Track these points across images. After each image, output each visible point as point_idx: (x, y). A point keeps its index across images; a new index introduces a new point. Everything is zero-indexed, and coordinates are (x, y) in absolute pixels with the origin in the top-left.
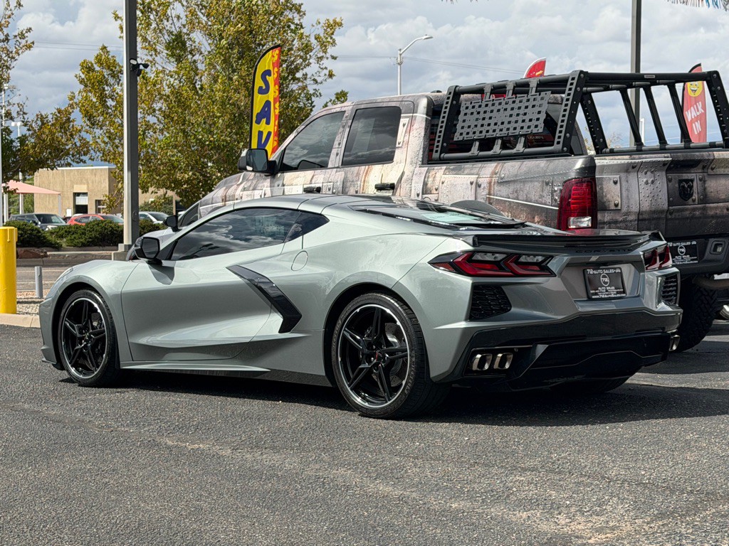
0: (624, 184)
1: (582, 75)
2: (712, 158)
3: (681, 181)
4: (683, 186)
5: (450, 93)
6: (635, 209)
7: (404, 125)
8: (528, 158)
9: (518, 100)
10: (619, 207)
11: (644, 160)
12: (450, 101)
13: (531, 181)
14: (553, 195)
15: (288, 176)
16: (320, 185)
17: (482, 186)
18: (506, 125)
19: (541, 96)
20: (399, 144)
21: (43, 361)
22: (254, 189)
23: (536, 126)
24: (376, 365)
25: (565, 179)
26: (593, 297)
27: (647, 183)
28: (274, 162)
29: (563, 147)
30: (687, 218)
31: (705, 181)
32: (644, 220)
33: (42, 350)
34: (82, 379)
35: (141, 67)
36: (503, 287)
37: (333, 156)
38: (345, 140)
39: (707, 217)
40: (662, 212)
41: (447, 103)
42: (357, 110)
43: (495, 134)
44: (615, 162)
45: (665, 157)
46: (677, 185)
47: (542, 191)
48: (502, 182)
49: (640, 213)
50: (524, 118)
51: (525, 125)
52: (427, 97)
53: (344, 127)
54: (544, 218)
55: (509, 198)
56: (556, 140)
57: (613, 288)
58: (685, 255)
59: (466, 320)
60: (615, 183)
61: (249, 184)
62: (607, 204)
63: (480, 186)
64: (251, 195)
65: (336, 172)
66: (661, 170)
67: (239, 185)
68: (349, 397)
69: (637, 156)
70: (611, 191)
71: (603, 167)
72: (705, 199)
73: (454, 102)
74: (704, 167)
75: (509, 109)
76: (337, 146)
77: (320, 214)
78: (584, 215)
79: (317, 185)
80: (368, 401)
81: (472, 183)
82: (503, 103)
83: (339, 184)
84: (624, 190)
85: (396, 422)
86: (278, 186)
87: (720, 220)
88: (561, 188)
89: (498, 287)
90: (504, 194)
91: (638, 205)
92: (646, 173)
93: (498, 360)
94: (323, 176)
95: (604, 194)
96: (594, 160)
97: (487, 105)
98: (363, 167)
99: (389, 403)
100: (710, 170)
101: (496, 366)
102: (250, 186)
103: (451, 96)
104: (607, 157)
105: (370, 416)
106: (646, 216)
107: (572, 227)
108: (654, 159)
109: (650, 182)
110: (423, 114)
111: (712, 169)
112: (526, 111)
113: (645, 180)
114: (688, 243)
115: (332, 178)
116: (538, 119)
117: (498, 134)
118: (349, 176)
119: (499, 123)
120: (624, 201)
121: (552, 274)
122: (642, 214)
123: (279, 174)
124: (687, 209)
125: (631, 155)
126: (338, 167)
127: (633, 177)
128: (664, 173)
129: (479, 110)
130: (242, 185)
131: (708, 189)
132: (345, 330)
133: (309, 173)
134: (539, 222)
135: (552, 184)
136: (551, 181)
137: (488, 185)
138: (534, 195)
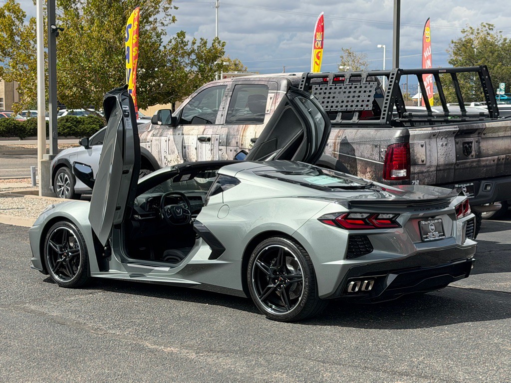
0: (428, 146)
1: (399, 72)
2: (484, 127)
3: (464, 143)
4: (466, 147)
5: (304, 78)
6: (435, 163)
7: (271, 98)
8: (362, 127)
9: (353, 86)
10: (425, 163)
11: (441, 130)
12: (304, 83)
13: (365, 144)
14: (380, 154)
15: (186, 128)
16: (210, 136)
17: (329, 145)
18: (345, 104)
19: (370, 85)
20: (268, 111)
21: (32, 268)
22: (161, 136)
23: (367, 106)
24: (279, 285)
25: (389, 144)
26: (425, 240)
27: (442, 145)
28: (176, 118)
29: (387, 121)
30: (467, 168)
31: (479, 143)
32: (440, 170)
33: (32, 260)
34: (62, 282)
35: (59, 31)
36: (368, 236)
37: (219, 116)
38: (228, 105)
39: (480, 166)
40: (452, 164)
41: (302, 85)
42: (235, 85)
43: (337, 108)
44: (422, 132)
45: (455, 128)
46: (462, 146)
47: (373, 151)
48: (344, 143)
49: (438, 166)
50: (358, 99)
51: (360, 104)
52: (287, 79)
53: (226, 96)
54: (373, 169)
55: (348, 154)
56: (382, 116)
57: (437, 233)
58: (466, 192)
59: (344, 259)
60: (422, 146)
61: (157, 131)
62: (416, 161)
63: (327, 145)
64: (158, 140)
65: (222, 128)
66: (451, 136)
67: (149, 132)
68: (260, 306)
69: (436, 128)
70: (419, 152)
71: (414, 136)
72: (479, 155)
73: (307, 84)
74: (479, 133)
75: (347, 92)
76: (222, 109)
77: (234, 177)
78: (402, 169)
79: (208, 136)
80: (274, 310)
82: (343, 87)
83: (224, 136)
84: (427, 151)
85: (294, 325)
86: (179, 134)
87: (488, 168)
88: (386, 150)
89: (365, 236)
90: (345, 151)
91: (437, 161)
92: (442, 139)
93: (364, 285)
94: (212, 130)
95: (415, 154)
96: (408, 131)
97: (331, 88)
98: (241, 126)
99: (289, 312)
100: (482, 135)
101: (363, 288)
102: (158, 133)
103: (305, 80)
104: (417, 129)
105: (275, 320)
106: (441, 168)
107: (393, 176)
108: (447, 130)
109: (444, 144)
110: (284, 91)
111: (484, 134)
112: (359, 94)
113: (441, 143)
114: (468, 185)
115: (218, 132)
116: (368, 101)
117: (339, 109)
118: (231, 131)
119: (340, 102)
120: (428, 158)
121: (399, 226)
122: (439, 167)
123: (179, 126)
124: (468, 162)
125: (432, 127)
126: (223, 125)
127: (433, 141)
128: (453, 138)
129: (325, 91)
130: (152, 132)
131: (482, 148)
132: (257, 261)
133: (201, 128)
134: (370, 172)
135: (380, 147)
136: (379, 144)
137: (333, 145)
138: (367, 153)
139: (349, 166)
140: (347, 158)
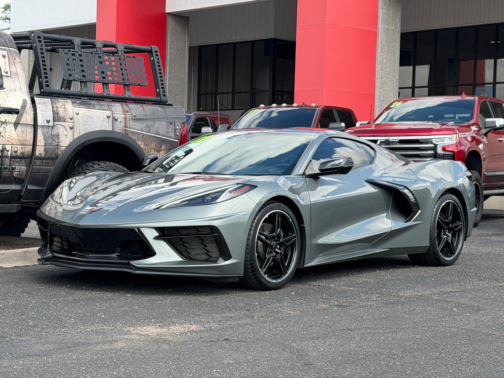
5: (39, 37)
7: (4, 56)
13: (159, 121)
14: (175, 132)
17: (119, 120)
20: (7, 73)
23: (142, 80)
25: (183, 121)
47: (168, 128)
48: (135, 119)
54: (168, 147)
55: (142, 131)
56: (162, 93)
63: (116, 120)
81: (108, 117)
88: (180, 127)
90: (139, 128)
134: (164, 150)
135: (175, 124)
136: (173, 122)
137: (124, 120)
138: (162, 131)
139: (143, 143)
140: (141, 135)
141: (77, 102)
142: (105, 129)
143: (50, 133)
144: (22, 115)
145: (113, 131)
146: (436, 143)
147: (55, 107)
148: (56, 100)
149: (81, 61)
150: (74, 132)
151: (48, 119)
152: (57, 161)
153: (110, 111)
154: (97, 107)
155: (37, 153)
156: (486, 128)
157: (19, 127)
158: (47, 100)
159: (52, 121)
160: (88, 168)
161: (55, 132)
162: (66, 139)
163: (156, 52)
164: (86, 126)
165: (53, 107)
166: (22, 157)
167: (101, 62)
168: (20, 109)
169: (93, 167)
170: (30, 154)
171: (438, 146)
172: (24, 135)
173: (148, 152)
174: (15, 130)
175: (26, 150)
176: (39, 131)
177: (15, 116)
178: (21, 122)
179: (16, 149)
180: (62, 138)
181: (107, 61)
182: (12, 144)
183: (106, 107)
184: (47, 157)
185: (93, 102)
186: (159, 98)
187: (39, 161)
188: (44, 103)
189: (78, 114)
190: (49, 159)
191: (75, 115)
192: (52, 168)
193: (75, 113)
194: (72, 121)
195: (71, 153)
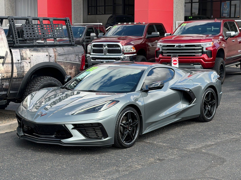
13: (71, 55)
14: (79, 59)
17: (52, 56)
23: (62, 35)
25: (82, 53)
43: (45, 37)
47: (75, 58)
48: (60, 55)
54: (76, 66)
55: (63, 60)
56: (72, 41)
63: (51, 56)
81: (47, 56)
88: (81, 56)
90: (62, 59)
134: (74, 68)
135: (79, 55)
136: (78, 54)
137: (54, 56)
138: (73, 59)
139: (64, 66)
140: (63, 62)
141: (32, 49)
142: (45, 61)
143: (19, 66)
144: (6, 59)
145: (49, 62)
146: (203, 46)
147: (21, 53)
148: (22, 50)
149: (33, 29)
150: (31, 64)
151: (18, 59)
152: (23, 79)
153: (48, 52)
154: (41, 51)
155: (14, 76)
156: (226, 36)
157: (5, 65)
158: (17, 50)
159: (20, 60)
160: (38, 81)
161: (22, 65)
162: (27, 68)
163: (68, 20)
164: (37, 61)
165: (20, 53)
166: (7, 79)
167: (42, 28)
168: (4, 56)
169: (41, 80)
170: (11, 77)
171: (204, 48)
172: (7, 68)
173: (66, 70)
174: (3, 66)
175: (9, 75)
176: (14, 66)
177: (3, 59)
178: (5, 62)
179: (3, 75)
180: (25, 68)
181: (45, 27)
182: (2, 73)
183: (46, 51)
184: (18, 77)
185: (39, 49)
186: (71, 43)
187: (15, 79)
188: (16, 52)
189: (32, 56)
190: (19, 78)
191: (31, 56)
192: (21, 82)
193: (31, 55)
194: (30, 59)
195: (30, 75)
